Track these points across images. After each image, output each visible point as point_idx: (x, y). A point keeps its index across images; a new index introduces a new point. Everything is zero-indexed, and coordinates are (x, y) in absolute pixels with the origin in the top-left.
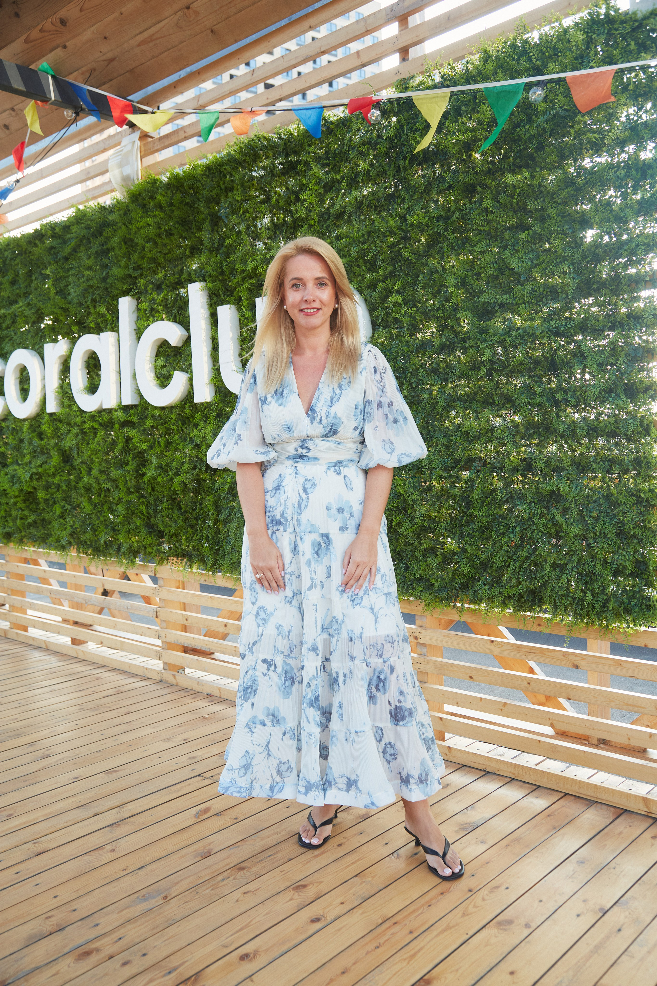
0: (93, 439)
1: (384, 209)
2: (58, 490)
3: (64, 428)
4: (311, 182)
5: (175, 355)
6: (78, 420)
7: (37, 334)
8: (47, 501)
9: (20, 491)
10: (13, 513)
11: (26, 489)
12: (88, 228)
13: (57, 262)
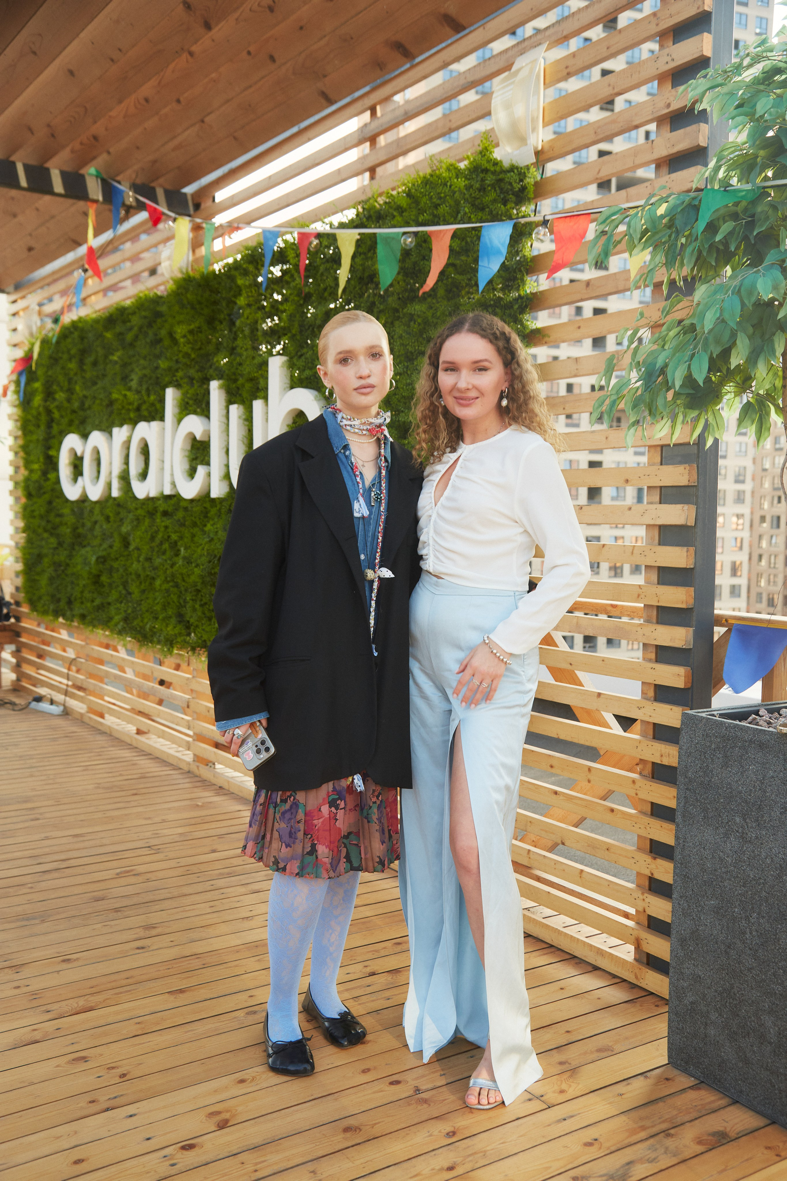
2: (117, 575)
3: (123, 513)
6: (133, 506)
7: (110, 416)
8: (110, 585)
9: (90, 573)
10: (87, 595)
11: (94, 571)
12: (145, 317)
13: (124, 348)
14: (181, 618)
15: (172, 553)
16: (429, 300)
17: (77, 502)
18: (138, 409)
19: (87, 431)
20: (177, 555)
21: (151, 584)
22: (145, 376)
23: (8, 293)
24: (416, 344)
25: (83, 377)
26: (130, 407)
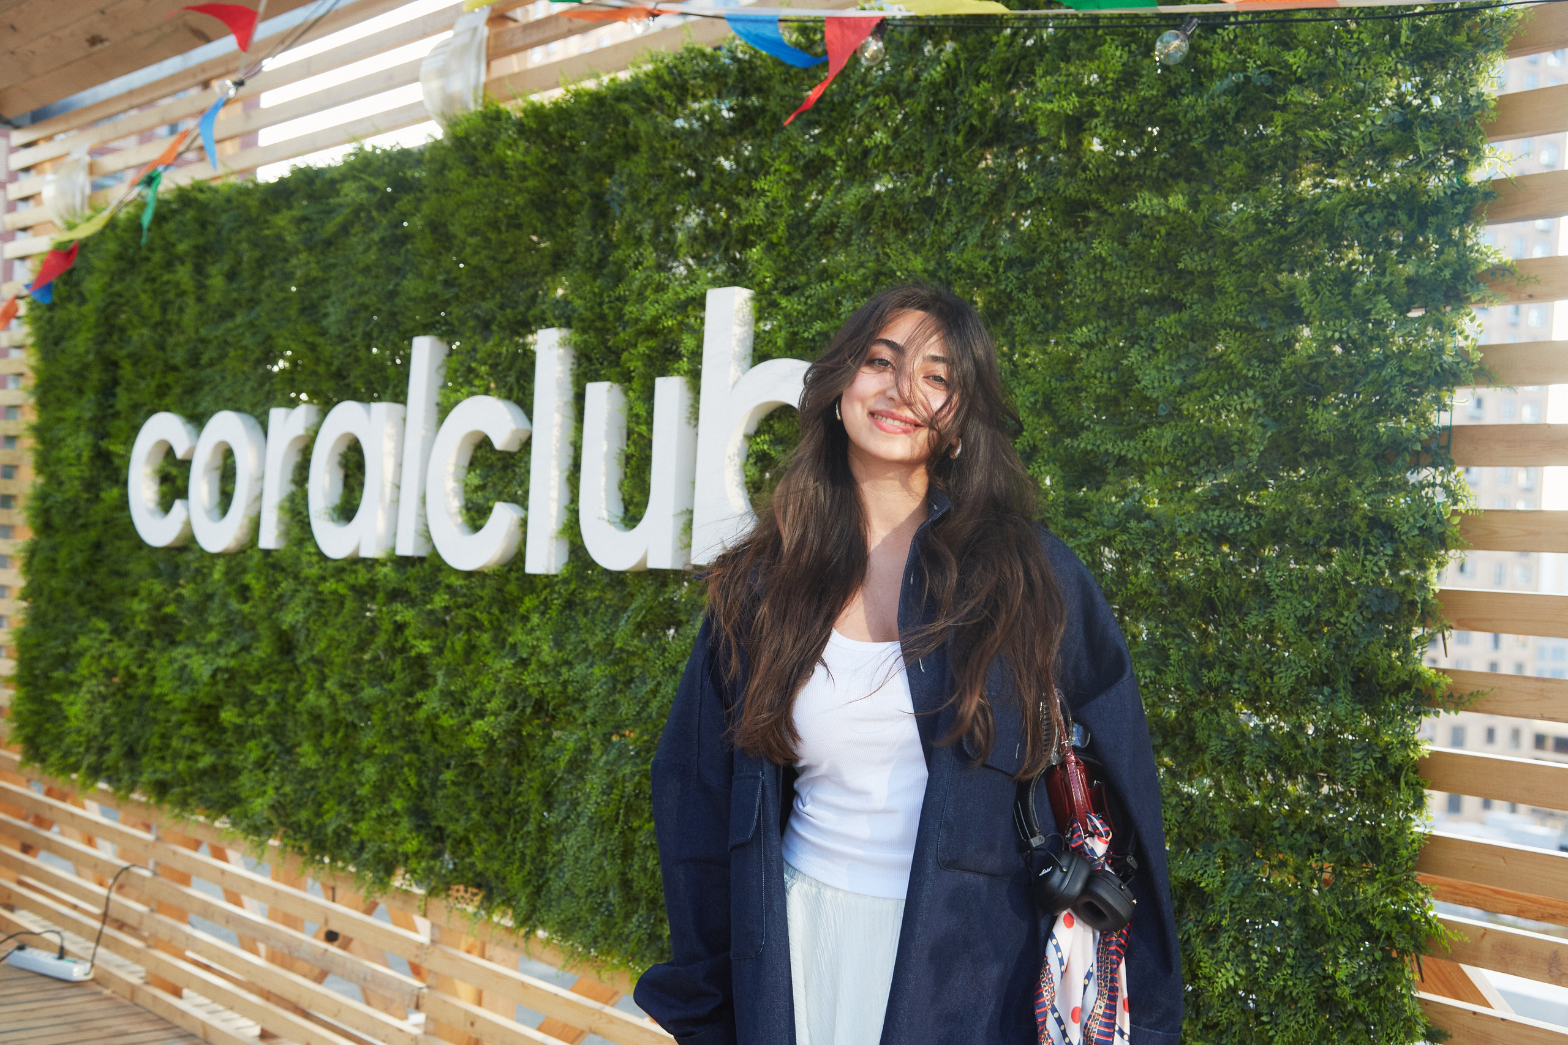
0: (337, 615)
1: (913, 229)
2: (261, 711)
3: (286, 585)
4: (779, 156)
5: (505, 468)
6: (314, 572)
7: (261, 385)
8: (238, 728)
9: (193, 700)
10: (175, 743)
11: (204, 698)
12: (372, 189)
13: (310, 249)
14: (421, 817)
15: (408, 680)
16: (1182, 184)
17: (168, 549)
18: (340, 375)
19: (200, 409)
20: (423, 682)
21: (346, 736)
22: (366, 307)
23: (17, 127)
24: (1137, 281)
25: (200, 299)
26: (321, 369)
